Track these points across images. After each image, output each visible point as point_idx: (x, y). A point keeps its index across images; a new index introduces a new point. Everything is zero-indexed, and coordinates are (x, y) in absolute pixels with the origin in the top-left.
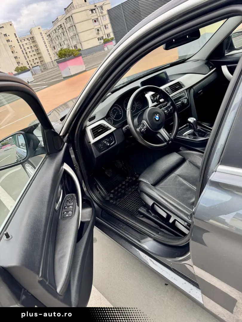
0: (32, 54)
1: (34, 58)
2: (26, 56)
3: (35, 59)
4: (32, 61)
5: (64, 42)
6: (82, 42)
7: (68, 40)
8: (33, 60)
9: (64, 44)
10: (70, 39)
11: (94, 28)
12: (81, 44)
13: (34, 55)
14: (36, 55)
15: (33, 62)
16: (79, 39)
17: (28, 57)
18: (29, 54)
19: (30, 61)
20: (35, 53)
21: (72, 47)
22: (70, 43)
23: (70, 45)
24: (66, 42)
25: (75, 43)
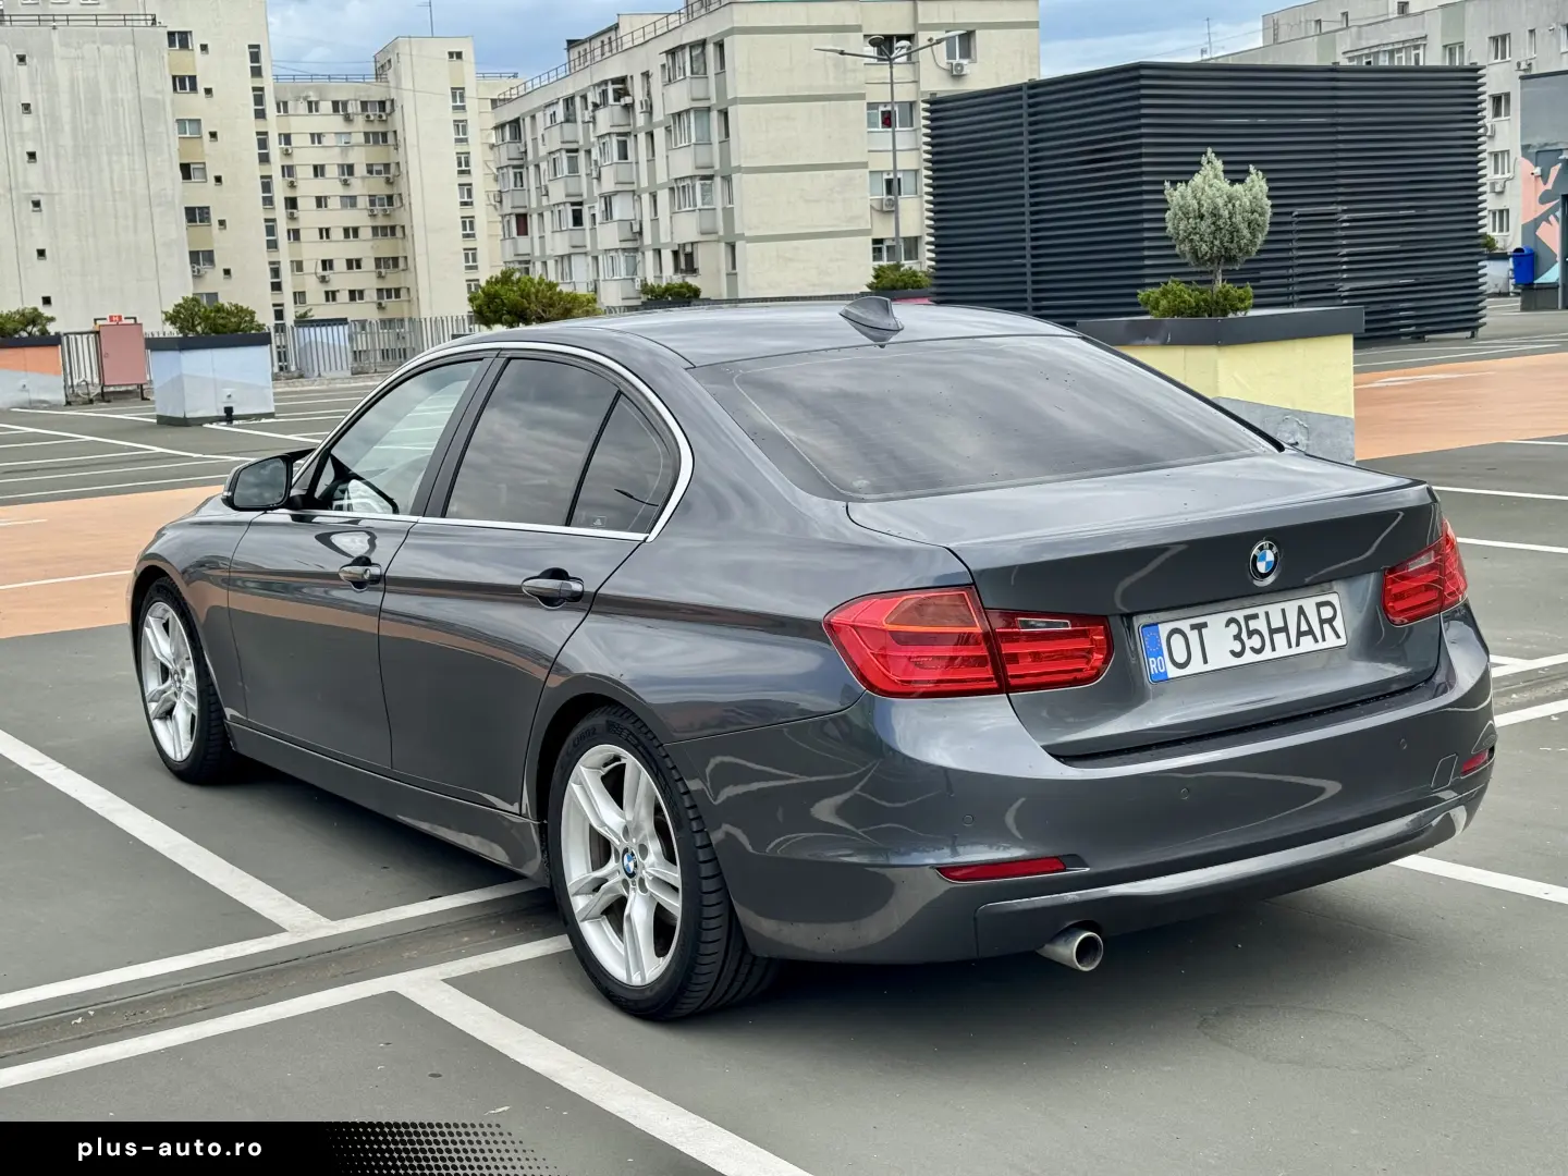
0: (337, 218)
1: (340, 250)
2: (282, 227)
3: (340, 265)
4: (312, 266)
5: (609, 205)
6: (742, 237)
7: (646, 198)
8: (327, 264)
9: (608, 215)
10: (664, 199)
11: (864, 165)
12: (732, 247)
13: (351, 232)
14: (366, 233)
15: (323, 280)
16: (729, 214)
17: (295, 234)
18: (309, 217)
19: (298, 266)
20: (359, 217)
21: (658, 252)
22: (655, 220)
23: (647, 239)
24: (621, 208)
25: (687, 229)
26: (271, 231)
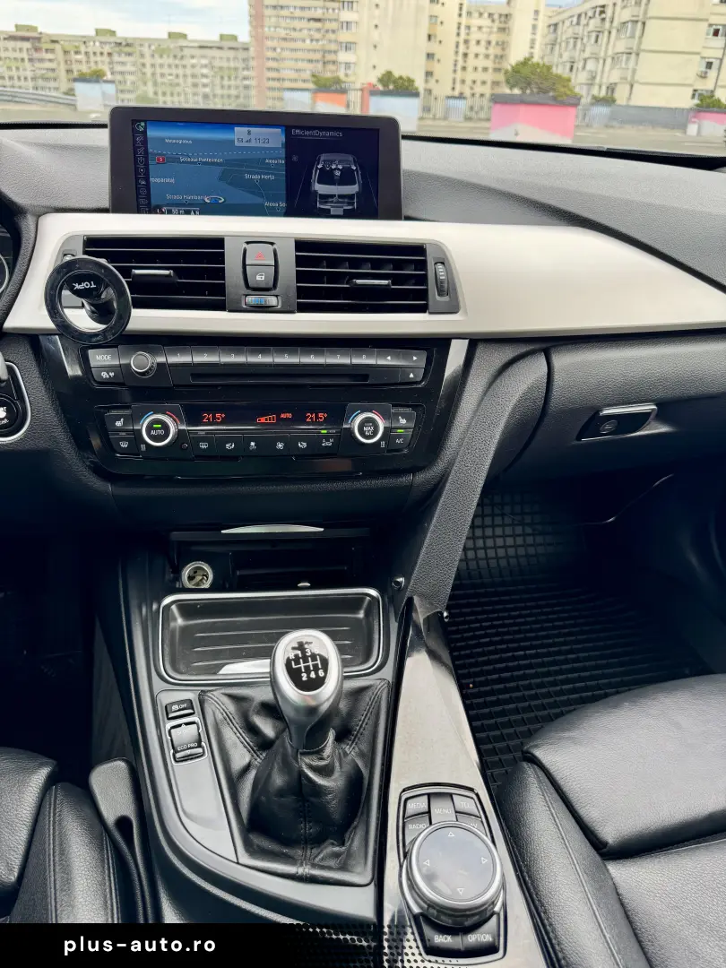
0: (481, 63)
1: (480, 76)
2: (460, 64)
3: (478, 83)
4: (469, 82)
5: (585, 64)
6: (637, 82)
7: (601, 61)
8: (474, 82)
9: (584, 68)
10: (609, 61)
11: (700, 54)
12: (632, 86)
13: (485, 69)
14: (490, 70)
15: (472, 88)
16: (634, 71)
17: (464, 68)
18: (471, 62)
19: (463, 82)
20: (489, 64)
21: (600, 87)
22: (603, 71)
23: (597, 80)
24: (590, 65)
25: (615, 77)
26: (455, 65)
